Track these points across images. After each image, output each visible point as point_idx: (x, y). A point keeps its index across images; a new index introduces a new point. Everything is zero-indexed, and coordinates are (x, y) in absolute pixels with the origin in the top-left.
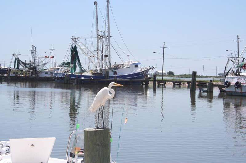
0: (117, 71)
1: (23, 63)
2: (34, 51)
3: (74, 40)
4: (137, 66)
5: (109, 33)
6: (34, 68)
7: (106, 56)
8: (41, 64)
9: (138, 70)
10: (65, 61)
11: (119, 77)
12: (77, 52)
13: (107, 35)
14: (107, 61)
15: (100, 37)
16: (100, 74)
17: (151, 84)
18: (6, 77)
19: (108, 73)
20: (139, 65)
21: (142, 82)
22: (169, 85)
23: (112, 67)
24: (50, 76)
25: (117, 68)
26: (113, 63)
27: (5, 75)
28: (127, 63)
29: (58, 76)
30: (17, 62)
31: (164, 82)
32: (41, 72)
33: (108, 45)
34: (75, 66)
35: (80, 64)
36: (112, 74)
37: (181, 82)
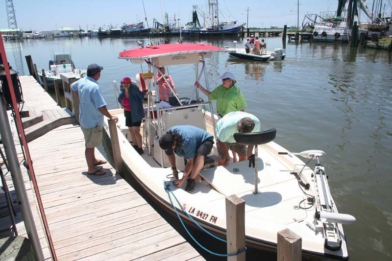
0: (223, 27)
1: (160, 24)
2: (167, 17)
3: (195, 7)
6: (167, 28)
7: (216, 17)
8: (171, 24)
9: (236, 26)
10: (189, 22)
12: (196, 15)
13: (216, 3)
14: (217, 21)
15: (211, 5)
16: (212, 29)
17: (246, 34)
19: (218, 28)
20: (237, 23)
21: (240, 33)
23: (220, 24)
24: (177, 32)
25: (222, 25)
26: (220, 22)
27: (150, 33)
28: (228, 21)
29: (185, 32)
31: (254, 33)
32: (172, 30)
33: (217, 10)
34: (196, 25)
35: (199, 23)
36: (220, 29)
37: (264, 33)
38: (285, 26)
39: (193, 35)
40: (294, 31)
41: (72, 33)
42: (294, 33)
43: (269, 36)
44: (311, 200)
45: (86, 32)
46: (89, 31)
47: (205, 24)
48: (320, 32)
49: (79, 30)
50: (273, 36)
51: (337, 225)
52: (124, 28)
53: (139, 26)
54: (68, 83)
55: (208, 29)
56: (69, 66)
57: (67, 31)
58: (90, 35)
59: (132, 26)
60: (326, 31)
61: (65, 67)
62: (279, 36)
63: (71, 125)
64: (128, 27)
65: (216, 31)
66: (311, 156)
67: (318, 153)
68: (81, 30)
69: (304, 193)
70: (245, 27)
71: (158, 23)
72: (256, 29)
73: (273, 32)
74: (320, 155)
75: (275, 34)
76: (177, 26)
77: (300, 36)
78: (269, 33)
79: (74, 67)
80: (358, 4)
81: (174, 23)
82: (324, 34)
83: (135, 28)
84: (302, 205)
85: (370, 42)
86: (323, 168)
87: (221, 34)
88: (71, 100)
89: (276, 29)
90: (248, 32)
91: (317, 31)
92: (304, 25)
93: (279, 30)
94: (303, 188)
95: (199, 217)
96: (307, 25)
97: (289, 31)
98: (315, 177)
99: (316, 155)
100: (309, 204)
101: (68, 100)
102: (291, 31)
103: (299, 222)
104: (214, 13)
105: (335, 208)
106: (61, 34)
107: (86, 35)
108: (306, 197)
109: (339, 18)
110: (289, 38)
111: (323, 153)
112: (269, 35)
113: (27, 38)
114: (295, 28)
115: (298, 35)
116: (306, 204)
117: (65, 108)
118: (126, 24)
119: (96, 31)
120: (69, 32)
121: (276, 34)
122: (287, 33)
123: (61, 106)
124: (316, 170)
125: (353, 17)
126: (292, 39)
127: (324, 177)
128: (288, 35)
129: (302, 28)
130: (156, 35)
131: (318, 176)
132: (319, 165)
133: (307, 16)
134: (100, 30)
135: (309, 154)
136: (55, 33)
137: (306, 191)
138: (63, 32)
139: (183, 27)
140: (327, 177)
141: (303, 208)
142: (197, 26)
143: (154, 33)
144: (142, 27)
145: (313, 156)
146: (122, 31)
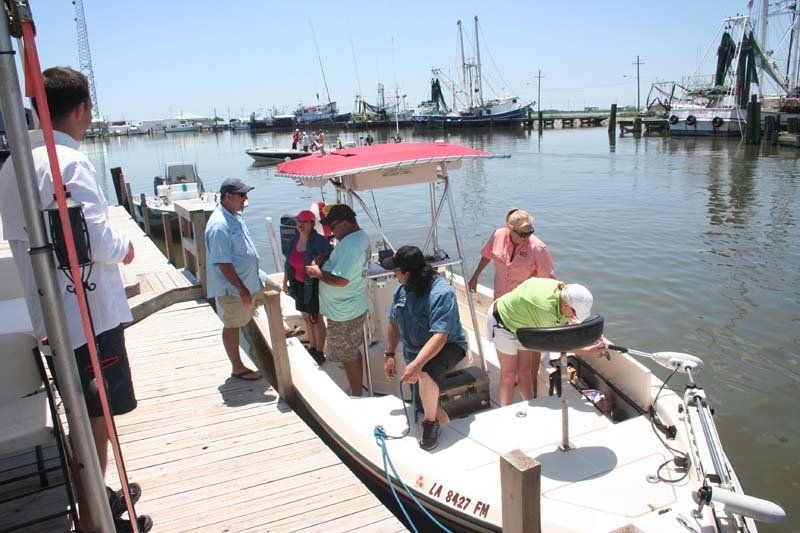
0: (491, 109)
1: (371, 107)
2: (381, 91)
3: (436, 72)
4: (515, 101)
5: (479, 61)
6: (383, 111)
7: (476, 91)
8: (390, 106)
9: (516, 107)
10: (425, 100)
11: (499, 116)
12: (439, 87)
13: (476, 63)
14: (478, 97)
15: (467, 67)
16: (470, 114)
17: (537, 122)
18: (350, 125)
19: (481, 112)
20: (518, 100)
21: (524, 121)
22: (558, 124)
23: (485, 104)
24: (402, 120)
25: (490, 105)
26: (486, 100)
27: (350, 122)
28: (501, 99)
29: (417, 119)
30: (362, 106)
31: (552, 120)
32: (392, 115)
33: (478, 77)
34: (438, 105)
35: (444, 103)
36: (485, 113)
37: (572, 120)
38: (614, 106)
39: (432, 126)
40: (631, 116)
41: (200, 124)
42: (632, 119)
43: (581, 126)
44: (683, 464)
45: (227, 122)
46: (232, 120)
47: (457, 104)
48: (683, 117)
49: (213, 117)
50: (589, 126)
51: (745, 522)
52: (299, 113)
53: (329, 109)
54: (189, 220)
55: (462, 114)
56: (192, 188)
57: (192, 120)
58: (234, 128)
59: (314, 109)
60: (695, 115)
61: (185, 189)
62: (601, 126)
63: (194, 303)
64: (306, 111)
65: (477, 118)
66: (674, 364)
67: (689, 360)
68: (217, 119)
69: (666, 445)
70: (535, 108)
71: (364, 104)
72: (557, 112)
73: (589, 119)
74: (693, 365)
75: (593, 122)
76: (401, 108)
77: (643, 126)
78: (582, 119)
79: (202, 189)
80: (758, 61)
81: (395, 101)
82: (691, 120)
83: (320, 113)
84: (664, 474)
85: (785, 135)
86: (701, 393)
87: (487, 123)
88: (194, 252)
89: (596, 111)
90: (540, 119)
91: (676, 114)
92: (650, 102)
93: (602, 114)
94: (663, 436)
95: (450, 505)
96: (657, 102)
97: (621, 116)
98: (688, 412)
99: (684, 365)
100: (677, 470)
101: (188, 253)
102: (624, 116)
103: (661, 513)
104: (473, 83)
105: (735, 481)
106: (180, 126)
107: (226, 128)
108: (670, 457)
109: (720, 88)
110: (622, 128)
111: (698, 363)
112: (582, 123)
113: (116, 135)
114: (633, 109)
115: (638, 122)
116: (671, 471)
117: (183, 269)
118: (304, 105)
119: (245, 119)
120: (194, 122)
121: (596, 122)
122: (618, 119)
123: (174, 265)
124: (688, 397)
125: (748, 85)
126: (628, 131)
127: (706, 411)
128: (620, 123)
129: (646, 110)
130: (360, 127)
131: (692, 410)
132: (695, 387)
133: (657, 85)
134: (253, 118)
135: (671, 360)
136: (169, 126)
137: (669, 442)
138: (183, 122)
139: (413, 111)
140: (712, 412)
141: (665, 481)
142: (441, 108)
143: (357, 122)
144: (333, 111)
145: (679, 365)
146: (296, 119)
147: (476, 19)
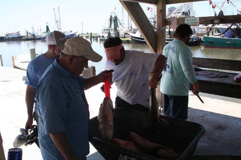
1: (29, 33)
2: (33, 28)
3: (47, 23)
5: (60, 20)
6: (34, 35)
8: (36, 33)
9: (72, 33)
12: (48, 28)
15: (57, 22)
18: (23, 39)
20: (72, 31)
24: (40, 37)
28: (67, 31)
29: (42, 37)
30: (27, 33)
32: (36, 36)
33: (60, 25)
34: (48, 32)
38: (91, 33)
48: (101, 35)
52: (7, 35)
53: (17, 34)
59: (12, 34)
64: (9, 35)
82: (103, 36)
83: (14, 35)
110: (93, 39)
126: (95, 39)
128: (93, 37)
130: (27, 40)
143: (25, 38)
144: (19, 35)
146: (6, 37)
147: (59, 8)
